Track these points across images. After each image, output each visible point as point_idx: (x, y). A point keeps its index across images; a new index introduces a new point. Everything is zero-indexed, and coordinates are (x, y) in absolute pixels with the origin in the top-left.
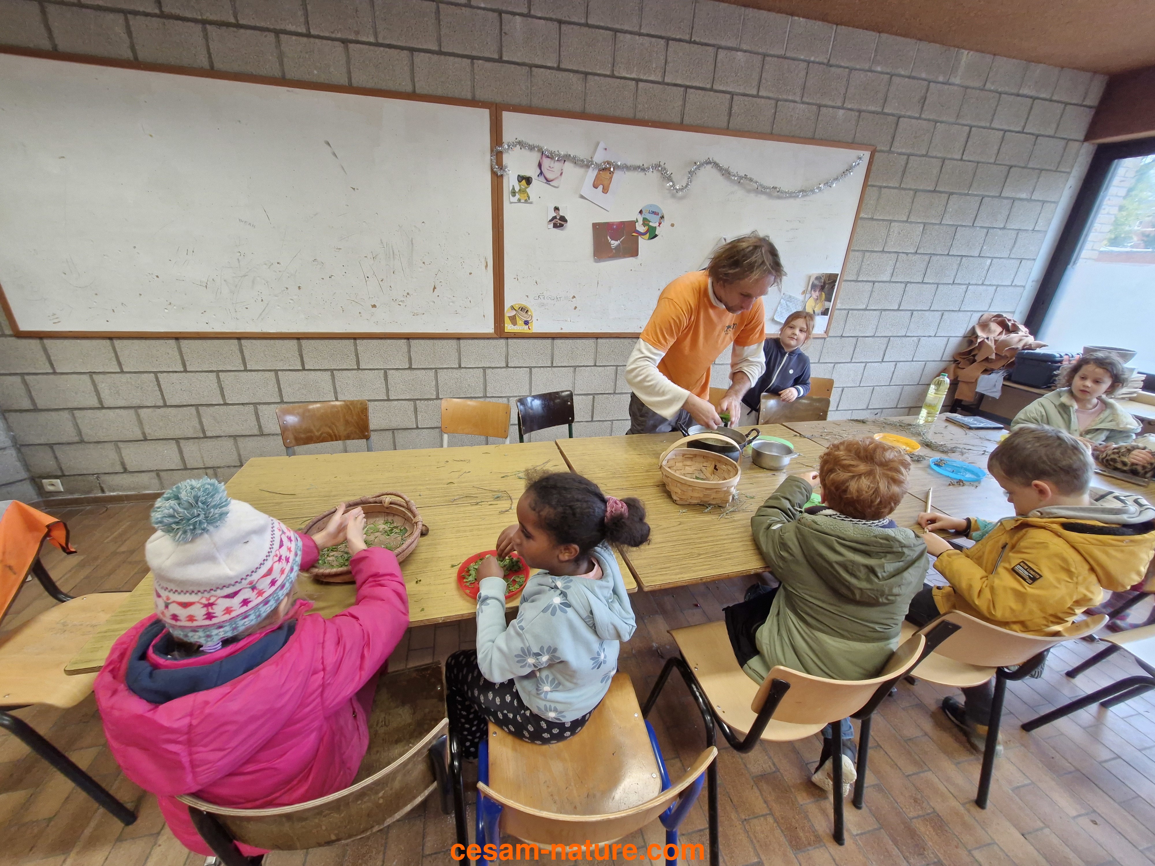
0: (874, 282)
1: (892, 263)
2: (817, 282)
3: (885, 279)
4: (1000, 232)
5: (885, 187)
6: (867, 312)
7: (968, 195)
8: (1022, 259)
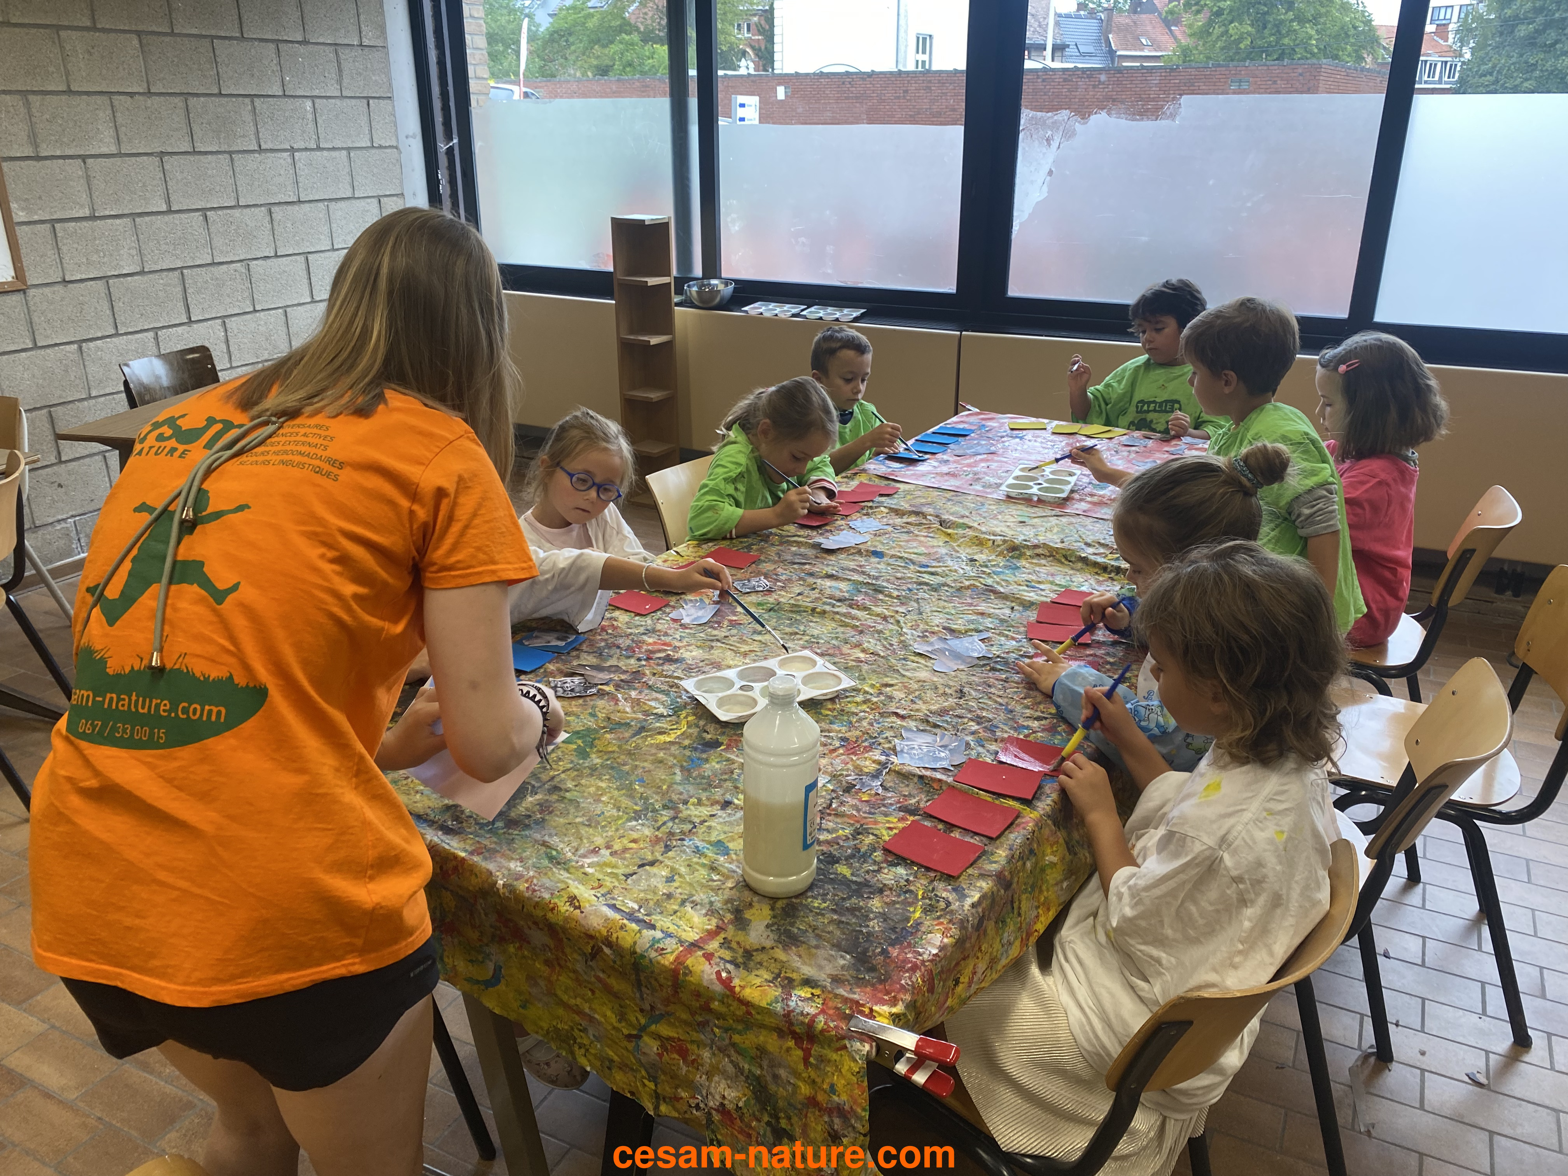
0: (83, 158)
4: (302, 49)
6: (99, 223)
8: (368, 98)
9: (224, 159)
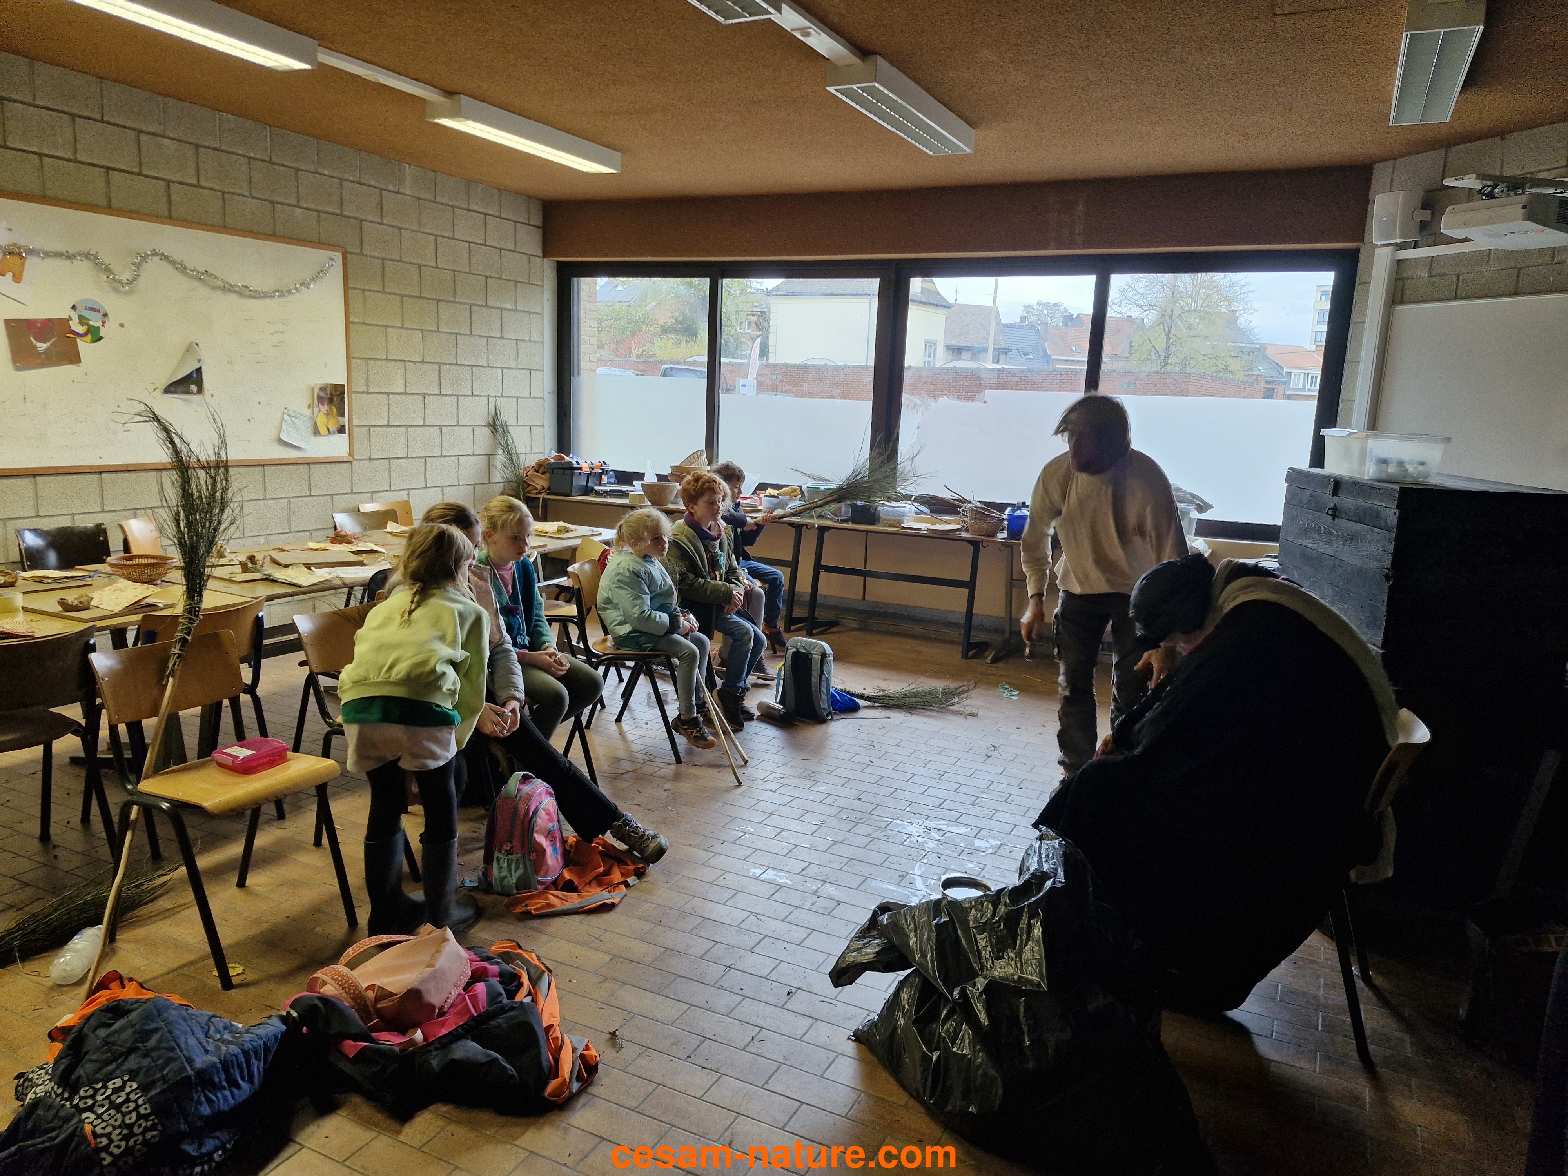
0: (388, 394)
1: (401, 372)
2: (322, 394)
3: (398, 391)
4: (500, 342)
5: (368, 290)
6: (391, 429)
7: (454, 302)
8: (530, 370)
9: (454, 399)
